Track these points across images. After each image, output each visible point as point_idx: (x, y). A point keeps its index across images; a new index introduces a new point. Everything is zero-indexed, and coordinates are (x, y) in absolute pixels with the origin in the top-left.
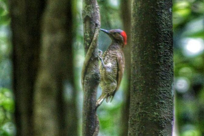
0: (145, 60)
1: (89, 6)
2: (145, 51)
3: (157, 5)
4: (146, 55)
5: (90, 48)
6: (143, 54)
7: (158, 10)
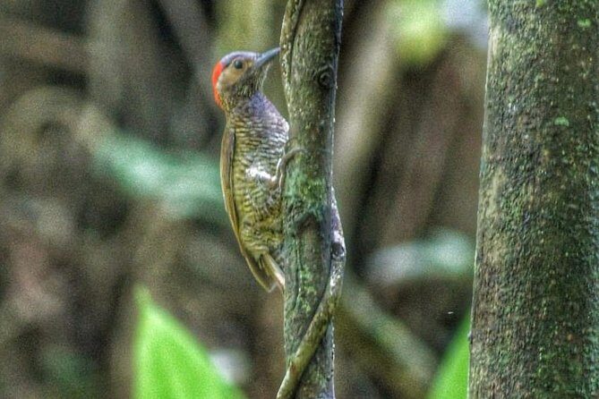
0: (539, 375)
1: (317, 183)
2: (541, 349)
3: (590, 200)
4: (544, 361)
5: (315, 319)
6: (535, 356)
7: (591, 219)
